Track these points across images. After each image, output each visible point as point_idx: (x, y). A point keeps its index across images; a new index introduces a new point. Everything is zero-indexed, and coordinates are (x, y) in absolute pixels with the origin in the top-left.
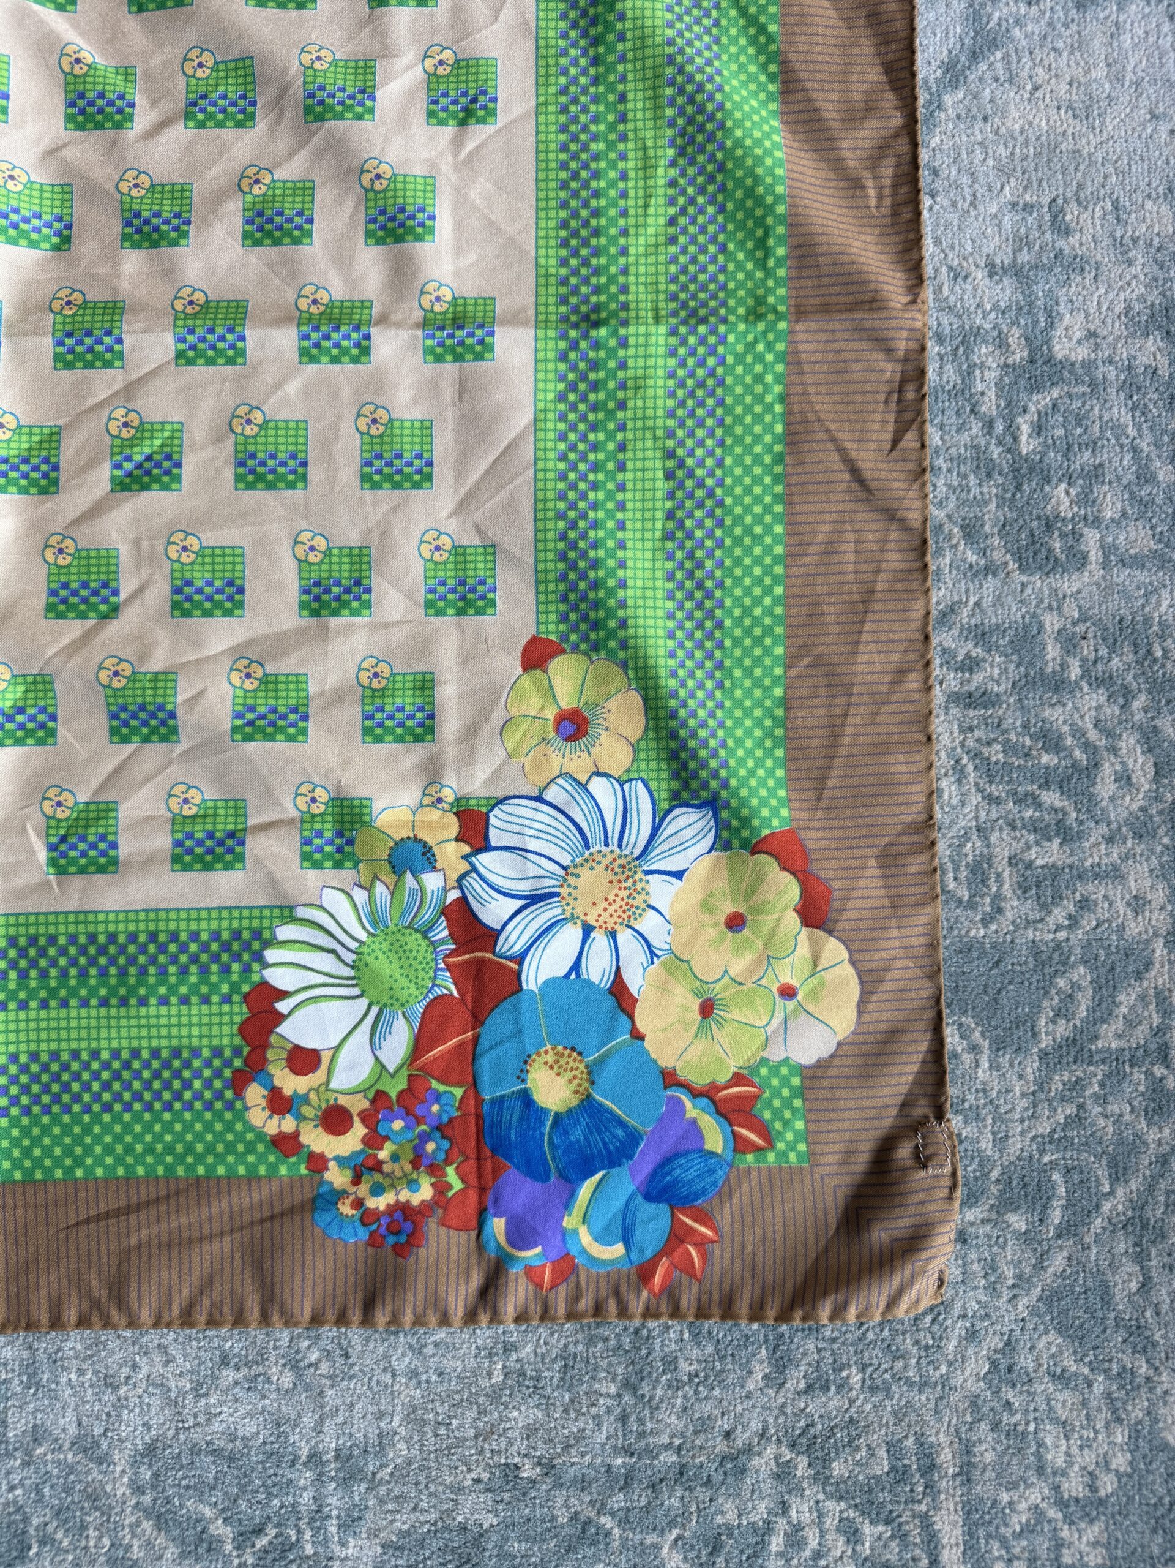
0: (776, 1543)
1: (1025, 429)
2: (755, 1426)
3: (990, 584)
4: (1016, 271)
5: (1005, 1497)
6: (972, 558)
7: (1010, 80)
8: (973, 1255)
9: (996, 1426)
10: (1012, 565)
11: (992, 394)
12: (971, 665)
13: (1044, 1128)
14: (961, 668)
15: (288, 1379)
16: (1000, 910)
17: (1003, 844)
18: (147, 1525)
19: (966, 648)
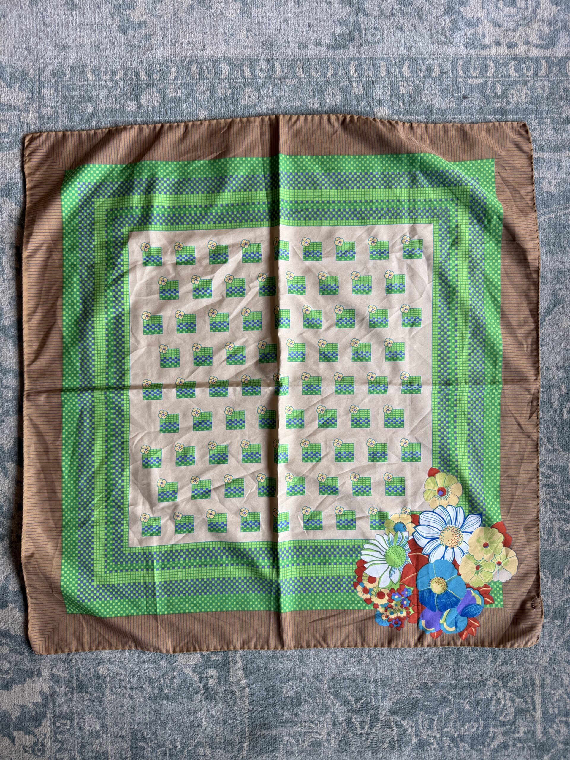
0: (493, 703)
1: (565, 412)
2: (488, 673)
3: (554, 455)
4: (564, 367)
5: (553, 692)
6: (550, 447)
7: (564, 313)
8: (546, 631)
9: (551, 674)
10: (561, 450)
11: (556, 402)
12: (549, 477)
13: (565, 598)
14: (546, 477)
15: (368, 661)
16: (555, 542)
17: (556, 524)
18: (332, 697)
19: (547, 472)
